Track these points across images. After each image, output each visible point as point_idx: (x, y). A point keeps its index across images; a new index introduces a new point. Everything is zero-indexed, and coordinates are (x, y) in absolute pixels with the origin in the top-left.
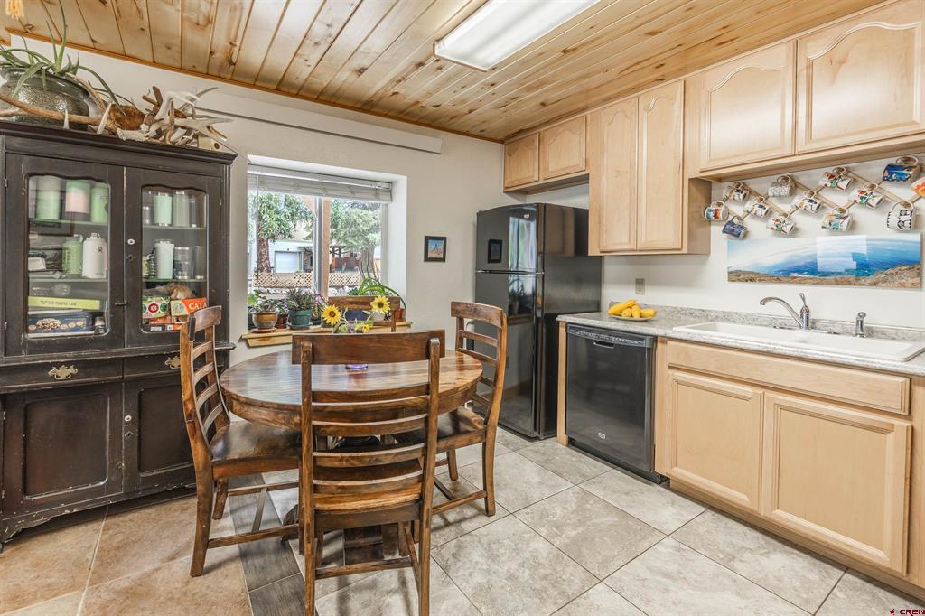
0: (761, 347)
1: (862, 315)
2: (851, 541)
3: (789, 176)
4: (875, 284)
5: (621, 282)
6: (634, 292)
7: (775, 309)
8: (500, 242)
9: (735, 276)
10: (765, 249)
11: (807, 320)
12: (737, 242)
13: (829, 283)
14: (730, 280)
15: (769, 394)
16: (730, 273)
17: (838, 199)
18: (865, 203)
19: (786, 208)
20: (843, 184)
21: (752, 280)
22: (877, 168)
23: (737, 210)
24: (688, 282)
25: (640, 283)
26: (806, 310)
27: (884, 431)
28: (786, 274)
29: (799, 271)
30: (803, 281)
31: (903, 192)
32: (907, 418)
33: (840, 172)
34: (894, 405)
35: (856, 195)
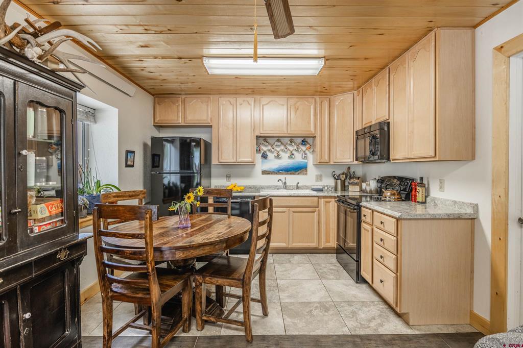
0: (288, 195)
1: (298, 183)
2: (309, 244)
3: (279, 139)
4: (298, 174)
5: (219, 176)
6: (226, 180)
7: (280, 184)
8: (159, 156)
9: (264, 172)
10: (273, 163)
11: (286, 187)
12: (265, 160)
13: (289, 174)
14: (262, 174)
15: (290, 209)
16: (262, 171)
17: (291, 148)
18: (297, 150)
19: (278, 149)
20: (293, 144)
21: (269, 174)
22: (299, 140)
23: (265, 149)
24: (247, 176)
25: (228, 177)
26: (285, 183)
27: (314, 212)
28: (278, 171)
29: (282, 171)
30: (282, 174)
31: (304, 148)
32: (318, 207)
33: (292, 139)
34: (315, 205)
35: (295, 148)
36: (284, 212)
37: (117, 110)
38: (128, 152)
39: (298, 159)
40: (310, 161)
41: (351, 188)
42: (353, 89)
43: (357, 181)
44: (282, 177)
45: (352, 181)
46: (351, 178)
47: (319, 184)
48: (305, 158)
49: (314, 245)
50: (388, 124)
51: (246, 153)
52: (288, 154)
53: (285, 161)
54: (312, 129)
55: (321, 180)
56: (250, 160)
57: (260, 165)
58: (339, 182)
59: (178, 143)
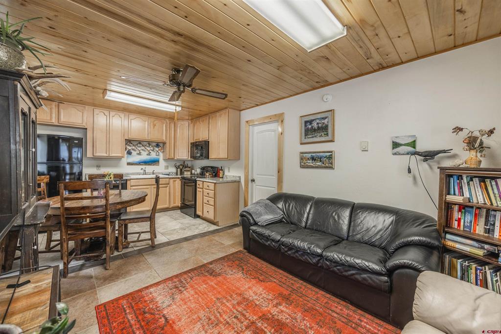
1: (154, 171)
2: (163, 206)
3: (140, 142)
4: (153, 165)
5: (88, 166)
6: (96, 169)
7: (142, 171)
9: (129, 164)
10: (135, 158)
11: (145, 173)
12: (129, 156)
13: (147, 165)
14: (127, 165)
15: (152, 186)
16: (127, 163)
17: (149, 149)
18: (153, 150)
19: (139, 149)
20: (150, 146)
21: (132, 165)
22: (154, 144)
23: (130, 148)
24: (116, 166)
25: (98, 167)
26: (145, 171)
28: (139, 163)
29: (142, 163)
30: (143, 165)
31: (157, 149)
32: (169, 184)
33: (150, 143)
34: (168, 182)
35: (152, 149)
36: (148, 188)
39: (153, 156)
40: (161, 157)
41: (185, 173)
42: (188, 120)
43: (189, 169)
44: (143, 167)
45: (186, 169)
46: (186, 167)
47: (167, 171)
48: (158, 155)
49: (166, 206)
50: (209, 142)
51: (117, 150)
52: (147, 152)
53: (144, 157)
54: (164, 138)
55: (168, 169)
56: (120, 155)
57: (125, 161)
58: (179, 170)
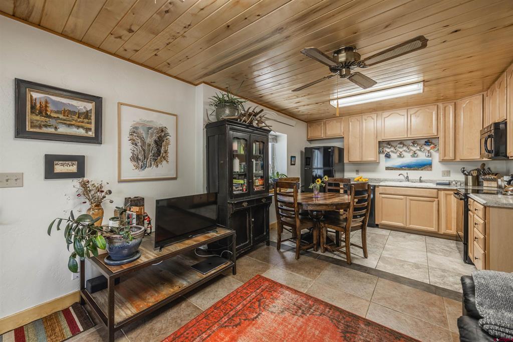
1: (421, 177)
2: (427, 228)
3: (402, 142)
4: (422, 170)
5: (351, 171)
6: (355, 174)
7: (402, 177)
8: (310, 158)
9: (387, 168)
10: (395, 161)
11: (407, 179)
12: (388, 159)
13: (412, 170)
14: (386, 170)
15: (408, 197)
16: (386, 168)
17: (414, 149)
18: (420, 150)
19: (401, 150)
20: (416, 145)
21: (392, 170)
22: (422, 142)
23: (388, 150)
24: (373, 171)
25: (357, 171)
26: (408, 177)
27: (433, 202)
28: (401, 168)
29: (405, 167)
30: (405, 170)
31: (428, 148)
32: (438, 198)
33: (415, 142)
34: (435, 196)
35: (418, 148)
36: (402, 199)
37: (286, 135)
38: (292, 157)
39: (422, 157)
40: (436, 158)
41: (485, 184)
42: (483, 91)
43: (493, 177)
44: (404, 172)
45: (487, 177)
46: (485, 174)
47: (446, 179)
48: (430, 156)
49: (433, 229)
50: (506, 124)
51: (370, 154)
52: (411, 154)
53: (408, 159)
54: (434, 132)
55: (448, 175)
56: (373, 159)
57: (384, 163)
58: (470, 178)
59: (322, 150)
